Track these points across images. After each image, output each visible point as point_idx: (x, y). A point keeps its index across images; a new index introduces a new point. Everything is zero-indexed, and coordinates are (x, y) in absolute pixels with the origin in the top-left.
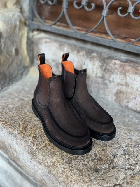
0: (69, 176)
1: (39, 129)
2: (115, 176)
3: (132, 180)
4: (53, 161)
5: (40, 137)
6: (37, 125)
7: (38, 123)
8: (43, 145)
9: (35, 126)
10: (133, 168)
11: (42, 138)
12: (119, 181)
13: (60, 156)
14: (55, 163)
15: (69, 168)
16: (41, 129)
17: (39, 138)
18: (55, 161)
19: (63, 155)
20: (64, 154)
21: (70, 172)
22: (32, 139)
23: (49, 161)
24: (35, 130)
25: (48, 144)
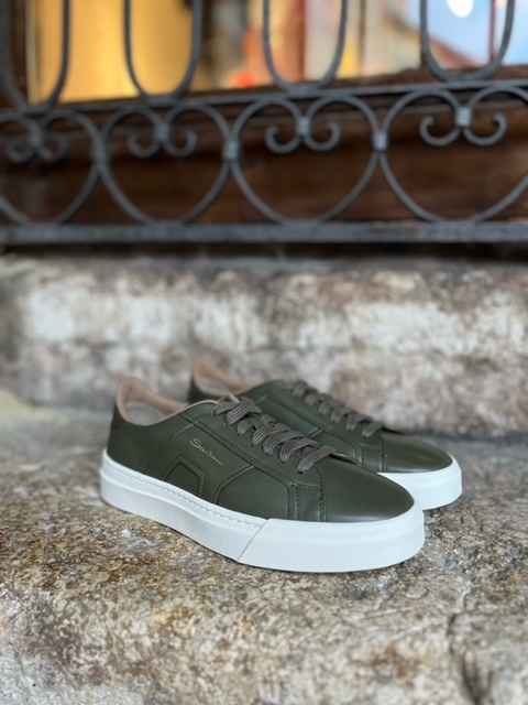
0: (251, 654)
2: (437, 593)
3: (504, 586)
4: (163, 619)
5: (77, 560)
10: (487, 556)
12: (460, 601)
13: (192, 592)
14: (174, 623)
15: (245, 619)
18: (172, 618)
19: (203, 588)
20: (204, 582)
21: (254, 633)
23: (144, 630)
25: (123, 570)
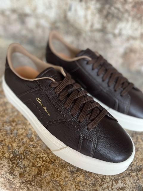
1: (16, 140)
6: (11, 131)
7: (12, 128)
8: (33, 173)
9: (7, 134)
11: (27, 158)
16: (20, 138)
17: (21, 158)
22: (7, 166)
24: (9, 143)
